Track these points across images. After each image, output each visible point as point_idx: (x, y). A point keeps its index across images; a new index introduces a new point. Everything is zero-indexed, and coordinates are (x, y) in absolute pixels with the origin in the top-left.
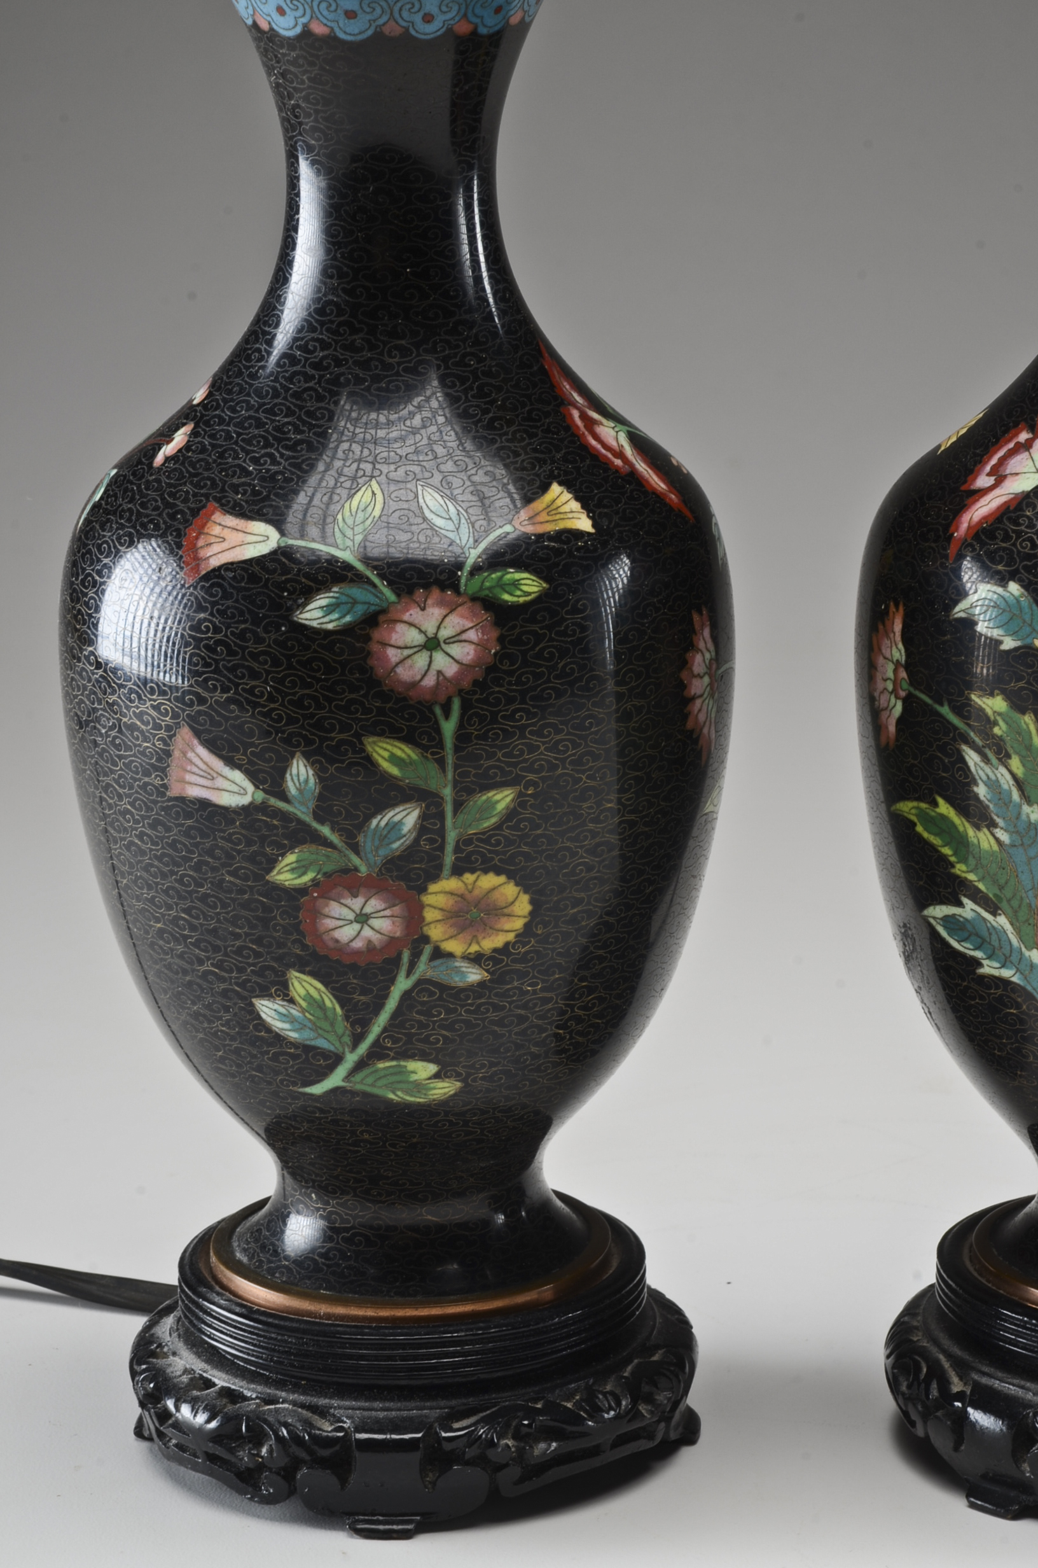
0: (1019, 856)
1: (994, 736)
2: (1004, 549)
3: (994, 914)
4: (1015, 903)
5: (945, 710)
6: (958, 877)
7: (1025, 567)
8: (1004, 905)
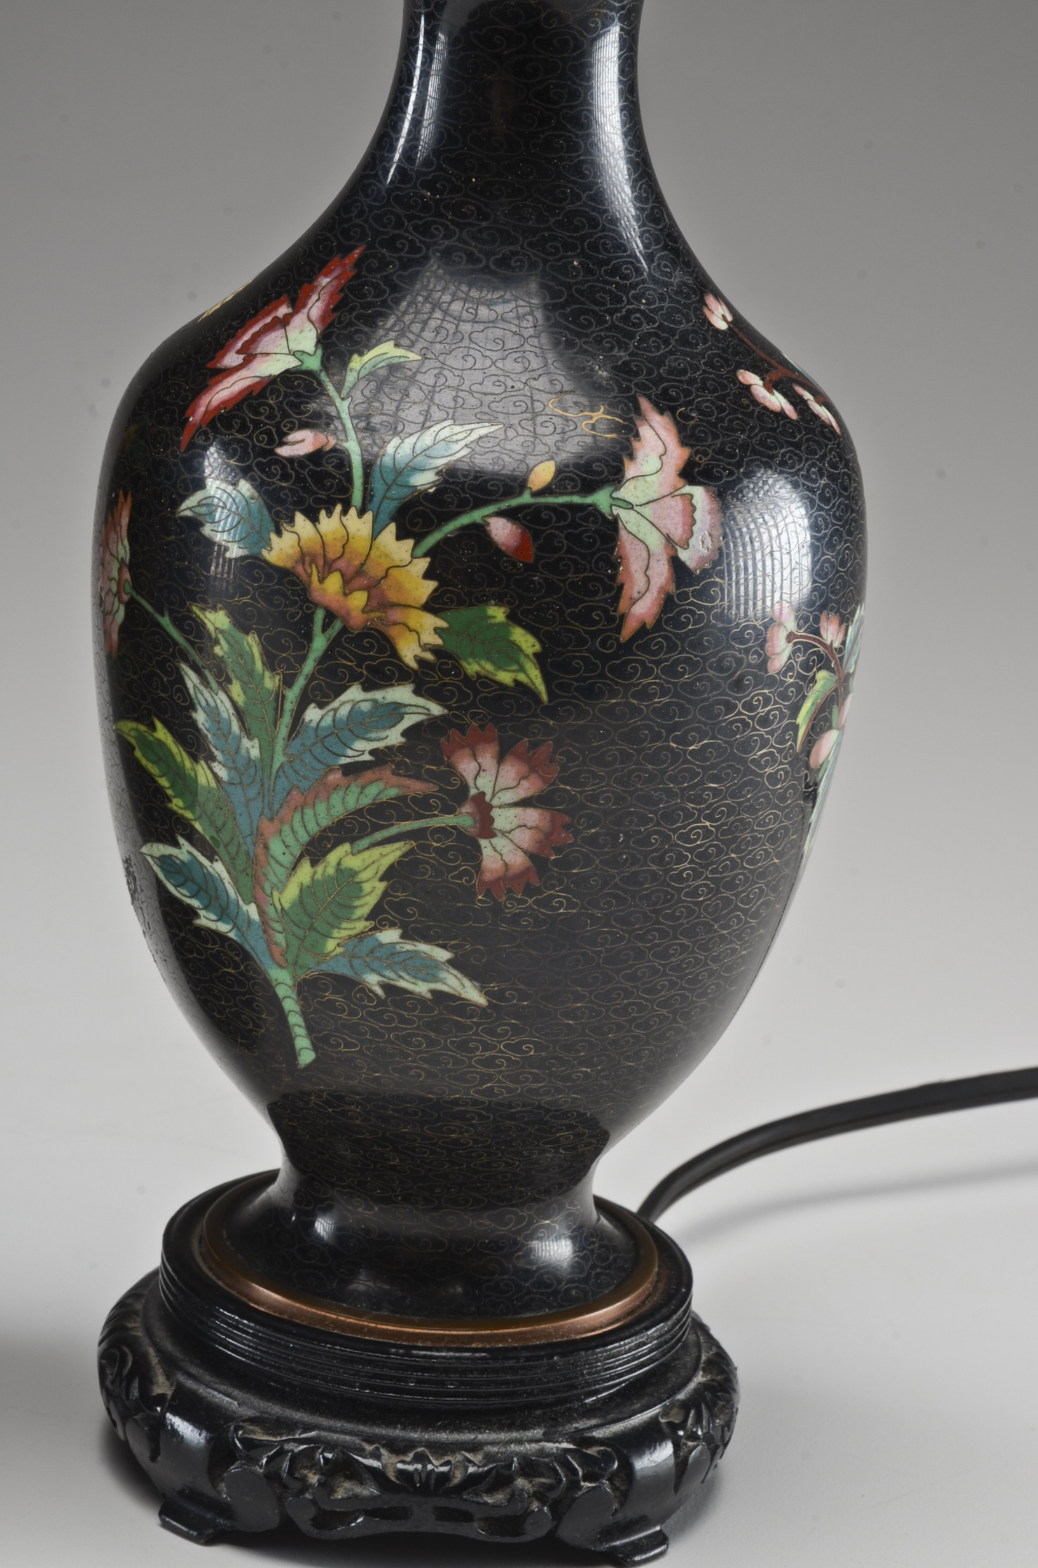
0: (237, 796)
1: (215, 656)
2: (239, 441)
3: (211, 860)
4: (233, 849)
5: (165, 621)
6: (174, 813)
7: (259, 465)
8: (221, 850)
